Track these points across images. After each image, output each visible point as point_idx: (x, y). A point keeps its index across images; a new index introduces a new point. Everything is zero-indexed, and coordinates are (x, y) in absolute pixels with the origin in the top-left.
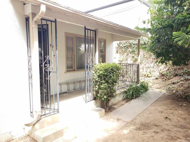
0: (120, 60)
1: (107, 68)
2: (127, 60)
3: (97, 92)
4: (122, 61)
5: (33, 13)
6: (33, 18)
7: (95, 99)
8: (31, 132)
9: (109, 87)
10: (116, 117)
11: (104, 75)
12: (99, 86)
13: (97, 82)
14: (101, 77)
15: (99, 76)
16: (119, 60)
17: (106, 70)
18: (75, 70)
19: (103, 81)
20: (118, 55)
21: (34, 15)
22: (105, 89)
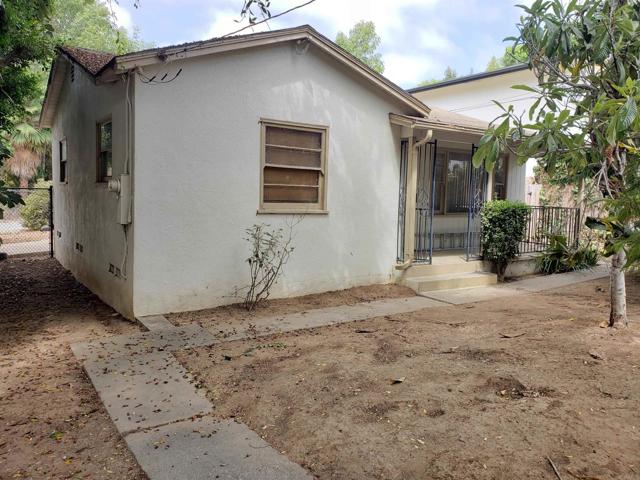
0: (544, 198)
1: (505, 207)
2: (559, 199)
3: (486, 246)
4: (546, 202)
5: (414, 138)
6: (414, 143)
7: (482, 258)
8: (400, 279)
9: (506, 239)
10: (516, 287)
11: (499, 219)
12: (490, 235)
13: (486, 228)
14: (494, 223)
15: (490, 220)
16: (541, 200)
17: (503, 212)
18: (443, 214)
19: (498, 229)
20: (538, 188)
21: (415, 140)
22: (500, 240)
